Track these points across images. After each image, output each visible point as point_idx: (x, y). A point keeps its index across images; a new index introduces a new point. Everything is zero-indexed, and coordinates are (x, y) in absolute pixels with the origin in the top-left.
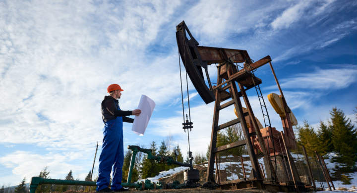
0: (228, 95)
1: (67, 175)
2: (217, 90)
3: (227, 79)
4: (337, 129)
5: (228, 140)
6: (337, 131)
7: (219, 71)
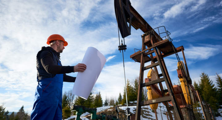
0: (149, 59)
1: (20, 109)
2: (142, 54)
3: (149, 47)
4: (206, 87)
5: (135, 91)
6: (206, 88)
7: (144, 40)
